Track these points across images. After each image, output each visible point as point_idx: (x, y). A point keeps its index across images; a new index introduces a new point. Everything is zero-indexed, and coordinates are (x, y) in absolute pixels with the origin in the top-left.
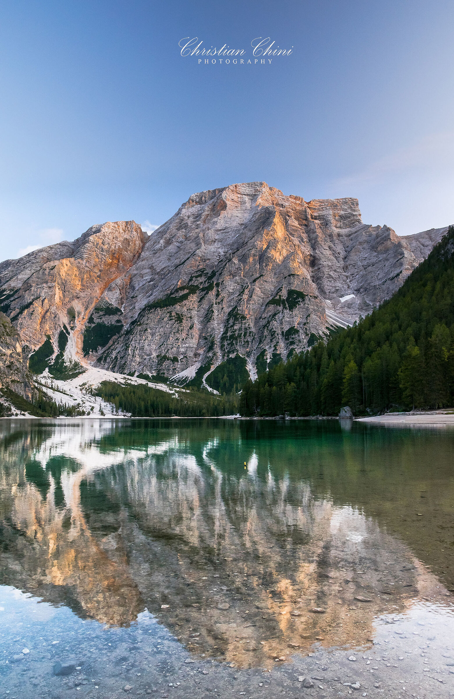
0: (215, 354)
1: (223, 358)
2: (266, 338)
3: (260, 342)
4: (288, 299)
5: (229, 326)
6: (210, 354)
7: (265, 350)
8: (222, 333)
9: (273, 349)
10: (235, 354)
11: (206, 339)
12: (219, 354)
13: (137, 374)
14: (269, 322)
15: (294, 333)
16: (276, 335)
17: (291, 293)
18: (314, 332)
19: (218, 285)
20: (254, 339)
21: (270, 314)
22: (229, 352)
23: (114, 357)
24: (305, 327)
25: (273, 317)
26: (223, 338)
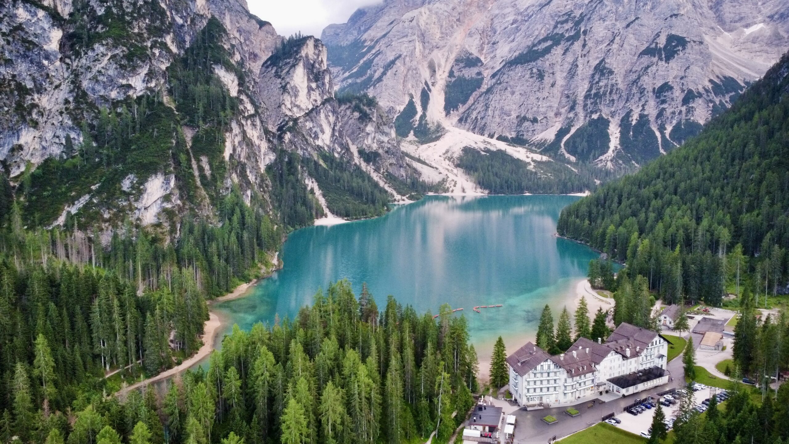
0: (576, 115)
1: (585, 119)
2: (634, 96)
3: (627, 100)
4: (665, 47)
5: (595, 82)
6: (571, 115)
7: (631, 110)
8: (586, 90)
9: (641, 108)
10: (598, 114)
11: (568, 97)
12: (581, 115)
13: (496, 136)
14: (639, 78)
15: (667, 91)
16: (645, 93)
17: (671, 38)
18: (692, 87)
19: (585, 33)
20: (620, 97)
21: (643, 66)
22: (592, 112)
23: (474, 117)
24: (682, 81)
25: (645, 71)
26: (587, 97)
